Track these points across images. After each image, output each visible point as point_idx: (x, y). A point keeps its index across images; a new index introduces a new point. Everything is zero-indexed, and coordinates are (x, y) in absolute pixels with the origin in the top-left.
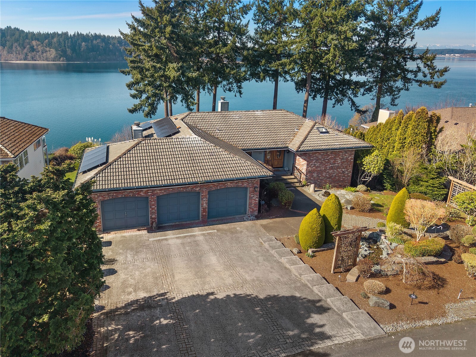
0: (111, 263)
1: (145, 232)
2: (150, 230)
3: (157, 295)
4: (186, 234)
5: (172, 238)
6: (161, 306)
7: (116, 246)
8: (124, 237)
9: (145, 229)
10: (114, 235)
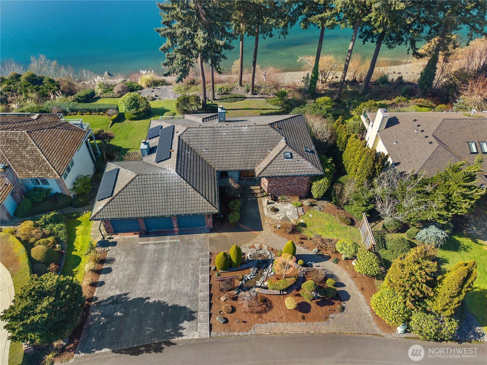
0: (112, 262)
1: (137, 236)
2: (141, 235)
3: (124, 294)
4: (160, 242)
5: (151, 244)
6: (122, 302)
7: (118, 247)
8: (125, 239)
9: (138, 234)
10: (120, 237)
